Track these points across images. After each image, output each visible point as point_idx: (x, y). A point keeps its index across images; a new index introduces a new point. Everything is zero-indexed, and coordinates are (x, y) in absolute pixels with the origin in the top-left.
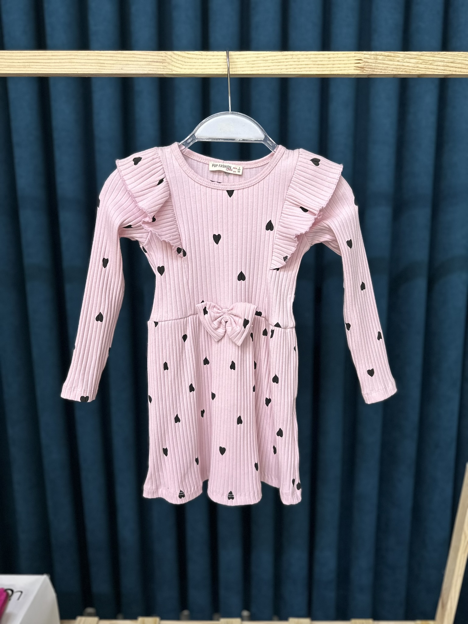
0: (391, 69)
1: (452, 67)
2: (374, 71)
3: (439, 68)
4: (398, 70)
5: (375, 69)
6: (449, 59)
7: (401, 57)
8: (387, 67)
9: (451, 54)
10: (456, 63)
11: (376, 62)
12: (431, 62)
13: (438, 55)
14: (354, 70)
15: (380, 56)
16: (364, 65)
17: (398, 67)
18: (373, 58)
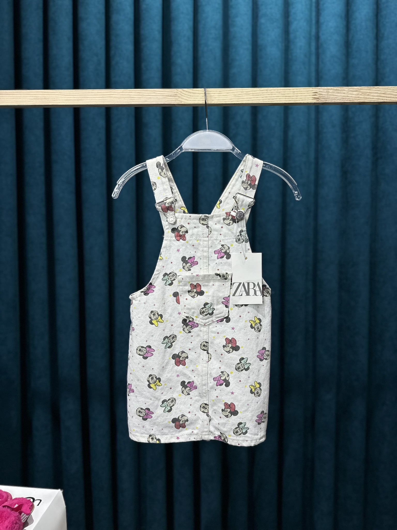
0: (339, 99)
1: (384, 97)
2: (327, 101)
3: (374, 97)
4: (344, 99)
5: (327, 99)
6: (381, 91)
7: (346, 90)
8: (336, 98)
9: (383, 88)
10: (386, 94)
11: (328, 95)
12: (368, 94)
13: (373, 88)
14: (312, 100)
15: (331, 90)
16: (319, 96)
17: (344, 97)
18: (325, 92)
